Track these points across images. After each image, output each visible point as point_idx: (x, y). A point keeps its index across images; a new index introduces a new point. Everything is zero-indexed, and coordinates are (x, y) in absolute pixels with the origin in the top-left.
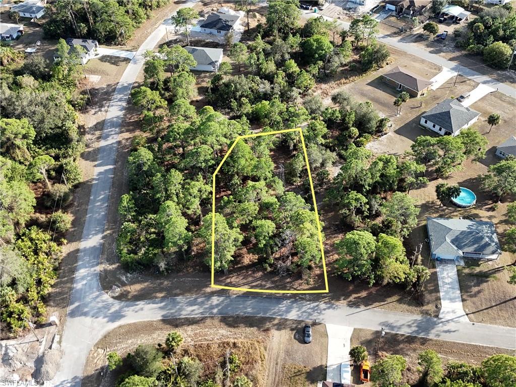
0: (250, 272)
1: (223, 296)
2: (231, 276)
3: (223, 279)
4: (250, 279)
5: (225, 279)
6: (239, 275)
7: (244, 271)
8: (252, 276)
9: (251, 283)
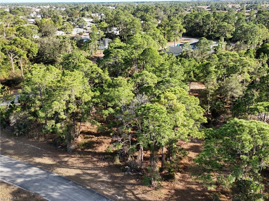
0: (95, 159)
1: (44, 171)
2: (73, 156)
3: (62, 156)
4: (90, 165)
5: (64, 157)
6: (82, 158)
7: (90, 156)
8: (94, 164)
9: (87, 170)
